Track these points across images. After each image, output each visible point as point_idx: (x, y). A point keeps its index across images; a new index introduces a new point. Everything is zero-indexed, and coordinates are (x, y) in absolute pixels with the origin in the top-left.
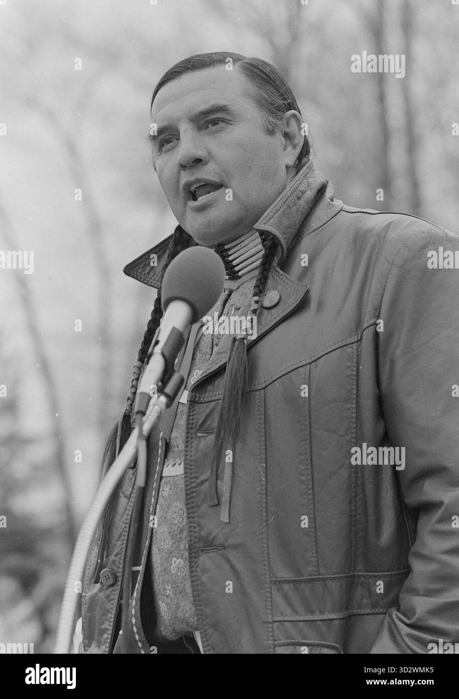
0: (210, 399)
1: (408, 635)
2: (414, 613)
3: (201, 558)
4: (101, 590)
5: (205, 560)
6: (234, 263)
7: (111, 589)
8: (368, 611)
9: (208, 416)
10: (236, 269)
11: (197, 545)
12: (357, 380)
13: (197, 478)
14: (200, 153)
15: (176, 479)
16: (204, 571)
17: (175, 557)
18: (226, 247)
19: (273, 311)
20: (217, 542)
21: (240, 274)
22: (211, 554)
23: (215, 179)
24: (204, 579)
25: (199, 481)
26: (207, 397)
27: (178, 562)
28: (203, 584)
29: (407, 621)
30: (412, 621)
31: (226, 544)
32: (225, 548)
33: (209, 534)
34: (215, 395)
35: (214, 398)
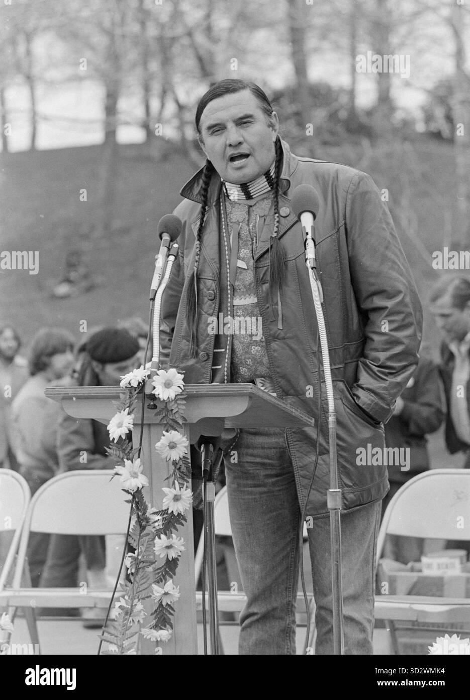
0: (264, 265)
1: (378, 371)
2: (380, 361)
3: (272, 345)
4: (197, 363)
5: (274, 345)
6: (251, 192)
7: (205, 362)
8: (349, 361)
9: (265, 274)
10: (252, 194)
11: (269, 338)
12: (339, 252)
13: (265, 306)
14: (241, 139)
15: (246, 306)
16: (274, 351)
17: (254, 345)
18: (248, 184)
19: (288, 218)
20: (281, 336)
21: (253, 197)
22: (276, 343)
23: (247, 152)
24: (275, 354)
25: (266, 307)
26: (262, 264)
27: (256, 348)
28: (275, 357)
29: (376, 364)
30: (379, 364)
31: (286, 337)
32: (285, 339)
33: (275, 333)
34: (266, 263)
35: (266, 265)
